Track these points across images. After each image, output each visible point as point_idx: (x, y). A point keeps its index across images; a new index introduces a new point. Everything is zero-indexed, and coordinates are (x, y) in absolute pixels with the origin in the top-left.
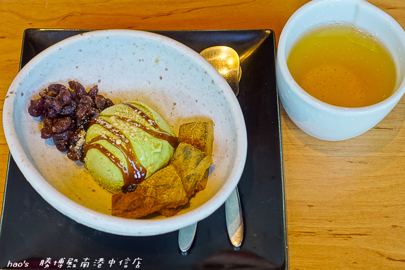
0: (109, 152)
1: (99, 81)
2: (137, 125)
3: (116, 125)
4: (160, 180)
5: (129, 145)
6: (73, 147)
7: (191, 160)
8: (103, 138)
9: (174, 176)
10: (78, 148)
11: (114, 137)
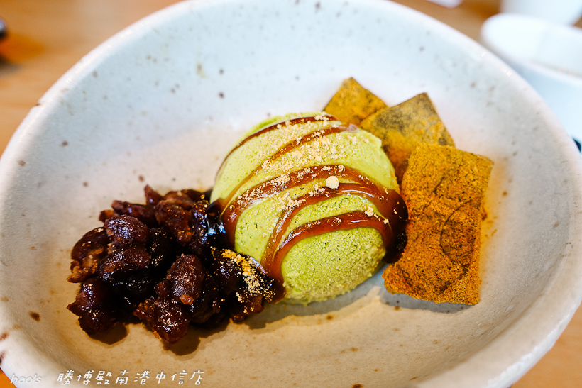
0: (332, 218)
1: (141, 179)
2: (319, 134)
3: (291, 166)
4: (429, 179)
5: (349, 172)
6: (242, 293)
7: (416, 118)
8: (296, 209)
9: (439, 152)
10: (256, 284)
11: (313, 187)
